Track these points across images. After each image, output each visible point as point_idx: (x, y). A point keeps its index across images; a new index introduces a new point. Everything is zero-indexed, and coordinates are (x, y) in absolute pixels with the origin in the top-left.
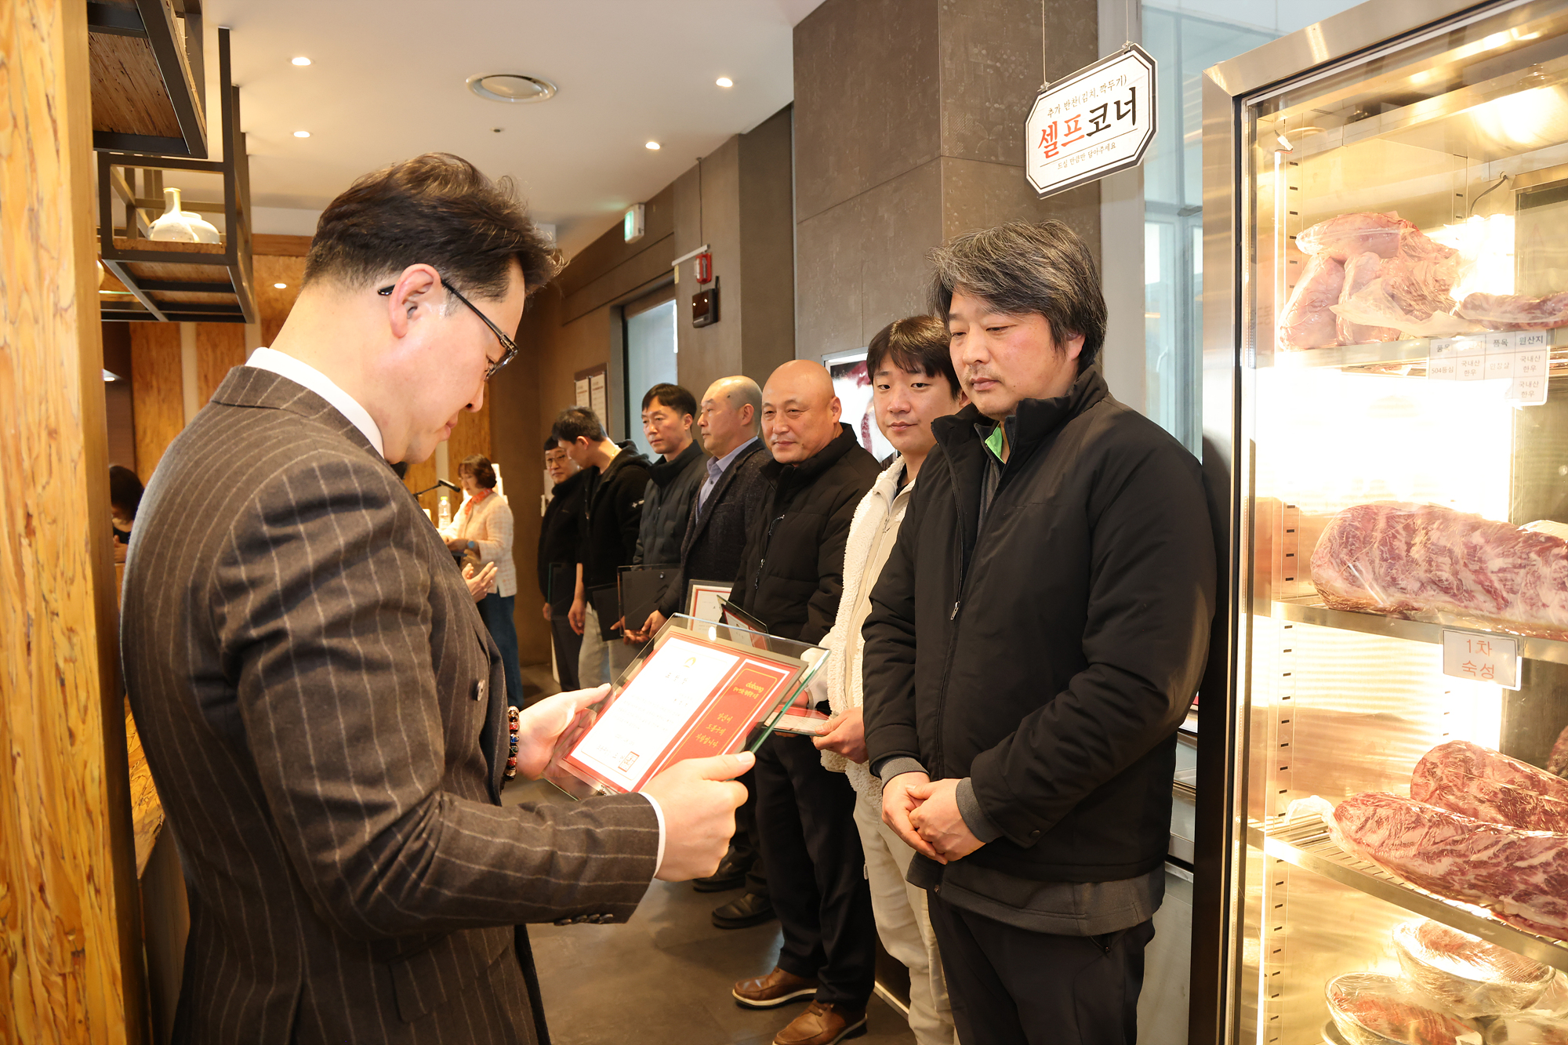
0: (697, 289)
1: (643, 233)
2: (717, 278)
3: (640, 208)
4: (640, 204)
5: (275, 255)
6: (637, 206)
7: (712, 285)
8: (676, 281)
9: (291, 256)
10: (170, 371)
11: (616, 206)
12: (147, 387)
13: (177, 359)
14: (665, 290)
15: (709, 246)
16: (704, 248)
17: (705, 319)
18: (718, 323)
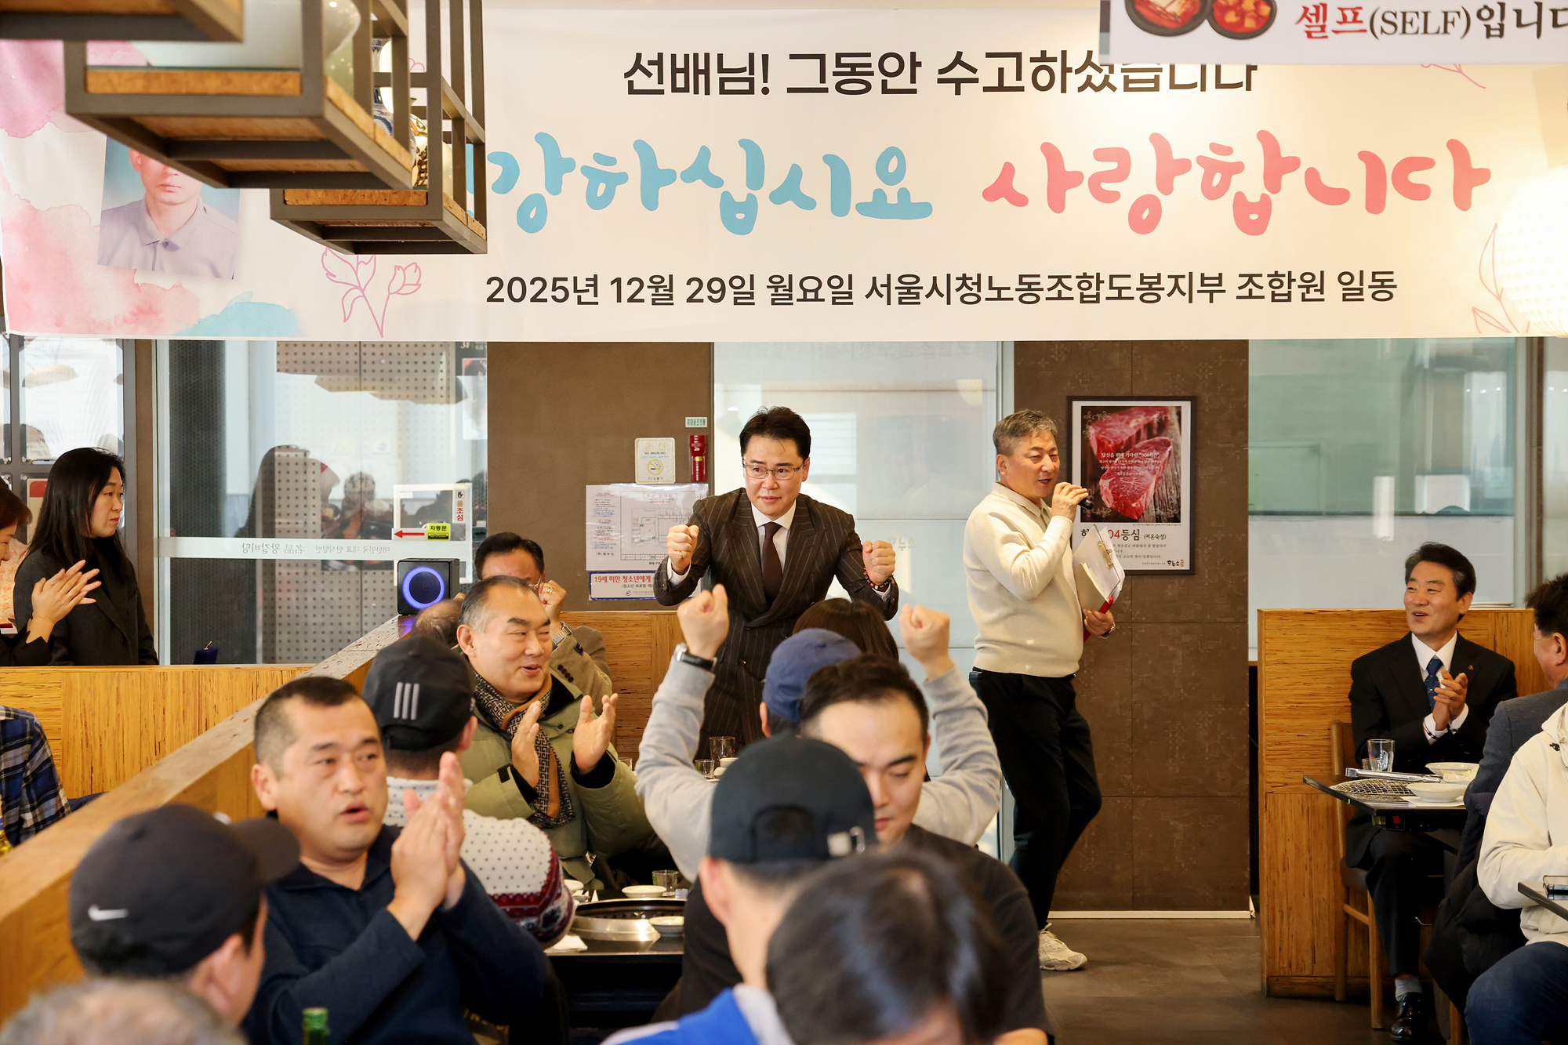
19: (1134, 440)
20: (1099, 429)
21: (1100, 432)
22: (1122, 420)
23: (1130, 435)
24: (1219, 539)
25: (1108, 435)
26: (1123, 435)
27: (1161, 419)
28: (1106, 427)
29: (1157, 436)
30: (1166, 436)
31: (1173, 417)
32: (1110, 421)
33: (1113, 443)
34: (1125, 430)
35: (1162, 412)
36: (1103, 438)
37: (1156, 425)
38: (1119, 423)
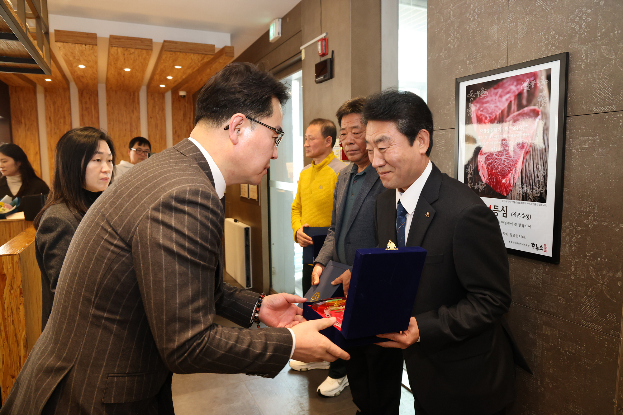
0: (318, 60)
1: (280, 35)
2: (333, 52)
3: (279, 21)
4: (279, 18)
5: (73, 43)
6: (277, 20)
7: (329, 56)
8: (303, 58)
9: (82, 44)
10: (31, 115)
11: (265, 20)
12: (19, 122)
13: (34, 109)
14: (296, 65)
15: (327, 34)
16: (323, 35)
17: (324, 77)
18: (333, 79)
19: (506, 112)
20: (478, 105)
21: (479, 109)
22: (496, 94)
23: (502, 108)
24: (591, 226)
25: (485, 111)
26: (497, 109)
27: (530, 87)
28: (483, 103)
29: (526, 106)
30: (535, 105)
31: (542, 83)
32: (487, 97)
33: (488, 118)
34: (498, 104)
35: (532, 79)
36: (481, 115)
37: (525, 94)
38: (494, 98)
